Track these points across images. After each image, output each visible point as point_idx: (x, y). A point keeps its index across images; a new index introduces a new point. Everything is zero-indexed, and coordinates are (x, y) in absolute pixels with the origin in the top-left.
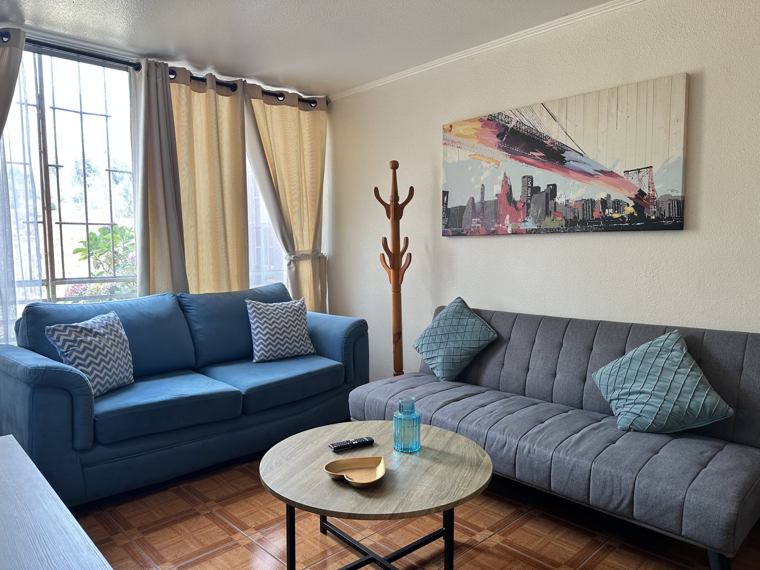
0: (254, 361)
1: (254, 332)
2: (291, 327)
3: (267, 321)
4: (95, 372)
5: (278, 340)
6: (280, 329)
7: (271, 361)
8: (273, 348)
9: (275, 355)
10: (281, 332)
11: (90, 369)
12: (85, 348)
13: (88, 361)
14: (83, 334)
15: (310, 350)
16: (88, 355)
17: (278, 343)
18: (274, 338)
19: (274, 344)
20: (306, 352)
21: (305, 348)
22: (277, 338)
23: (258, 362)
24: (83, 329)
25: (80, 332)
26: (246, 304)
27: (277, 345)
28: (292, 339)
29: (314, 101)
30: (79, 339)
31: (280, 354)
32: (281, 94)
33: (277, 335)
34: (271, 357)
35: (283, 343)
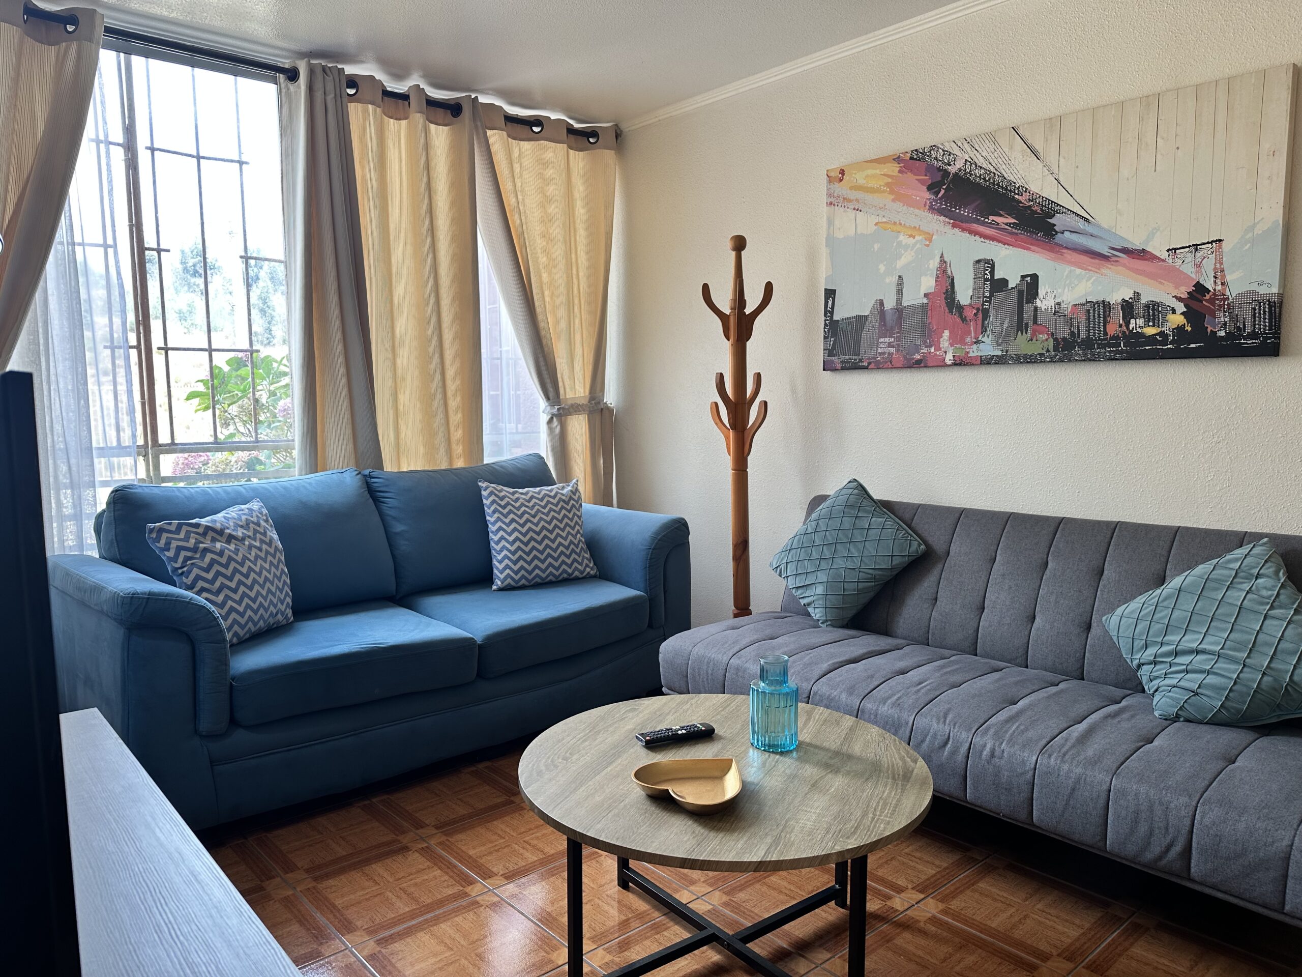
0: (494, 587)
1: (493, 537)
2: (557, 530)
3: (517, 518)
4: (230, 603)
5: (535, 552)
6: (538, 534)
7: (523, 587)
8: (526, 566)
9: (530, 577)
10: (539, 538)
11: (221, 598)
12: (213, 562)
13: (217, 584)
14: (209, 538)
15: (588, 570)
16: (218, 574)
17: (535, 557)
18: (527, 549)
19: (529, 559)
20: (582, 573)
21: (580, 567)
22: (534, 548)
23: (500, 590)
24: (208, 528)
25: (204, 534)
26: (479, 489)
27: (532, 560)
28: (559, 551)
29: (593, 133)
30: (201, 545)
31: (537, 575)
32: (538, 121)
33: (533, 543)
34: (523, 582)
35: (542, 557)
